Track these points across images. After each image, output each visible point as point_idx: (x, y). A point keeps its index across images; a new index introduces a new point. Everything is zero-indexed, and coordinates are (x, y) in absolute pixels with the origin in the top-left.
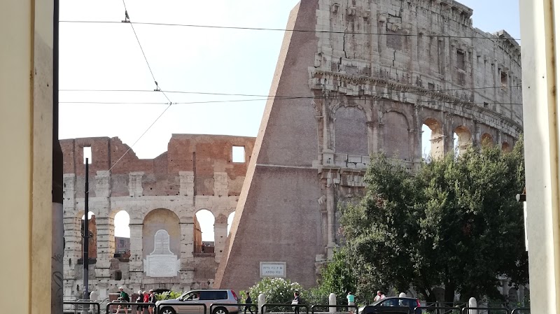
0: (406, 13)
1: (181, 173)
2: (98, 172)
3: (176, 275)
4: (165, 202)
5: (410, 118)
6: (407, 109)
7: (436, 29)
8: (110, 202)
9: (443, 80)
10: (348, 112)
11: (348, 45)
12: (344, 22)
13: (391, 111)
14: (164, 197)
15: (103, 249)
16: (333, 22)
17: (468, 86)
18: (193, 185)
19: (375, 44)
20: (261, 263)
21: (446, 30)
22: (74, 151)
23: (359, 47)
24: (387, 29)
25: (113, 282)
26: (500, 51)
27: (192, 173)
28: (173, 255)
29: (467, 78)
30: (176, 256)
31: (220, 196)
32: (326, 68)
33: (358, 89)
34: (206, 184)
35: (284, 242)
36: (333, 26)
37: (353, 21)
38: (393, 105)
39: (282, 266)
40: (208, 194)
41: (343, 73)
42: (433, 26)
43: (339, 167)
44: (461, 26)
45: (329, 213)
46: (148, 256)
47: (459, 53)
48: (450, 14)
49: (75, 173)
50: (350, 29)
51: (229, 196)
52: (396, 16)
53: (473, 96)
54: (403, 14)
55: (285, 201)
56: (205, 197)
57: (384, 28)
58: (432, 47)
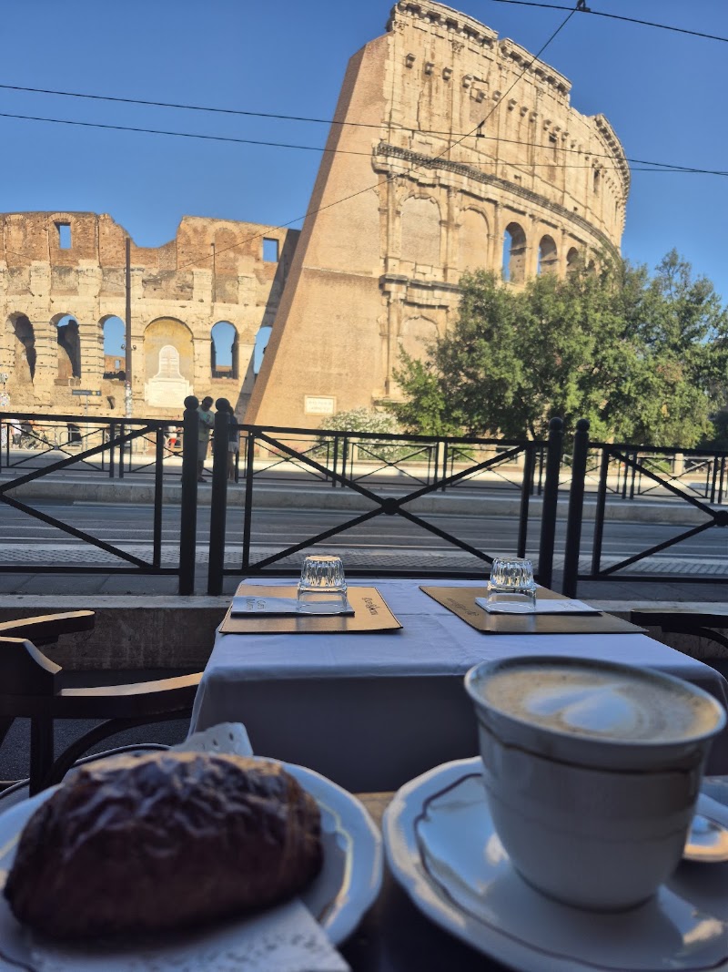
0: (495, 75)
1: (195, 270)
2: (81, 261)
4: (173, 308)
5: (491, 220)
6: (489, 208)
7: (528, 103)
8: (98, 303)
9: (532, 173)
10: (419, 205)
11: (423, 114)
12: (419, 81)
13: (470, 209)
14: (173, 302)
15: (89, 367)
16: (407, 81)
17: (558, 183)
18: (211, 288)
19: (456, 115)
20: (306, 396)
21: (539, 107)
22: (47, 230)
23: (436, 118)
24: (471, 97)
25: (105, 411)
26: (596, 141)
27: (209, 272)
28: (183, 380)
29: (559, 172)
30: (188, 382)
31: (246, 305)
32: (395, 142)
33: (432, 176)
34: (228, 287)
35: (334, 371)
36: (406, 85)
37: (430, 81)
38: (473, 200)
39: (332, 401)
40: (231, 301)
41: (415, 150)
42: (525, 98)
43: (405, 277)
44: (556, 103)
45: (392, 336)
46: (150, 380)
47: (553, 139)
48: (545, 86)
49: (49, 260)
50: (426, 92)
51: (257, 305)
52: (482, 81)
53: (563, 197)
54: (491, 78)
55: (338, 317)
56: (226, 305)
57: (468, 95)
58: (522, 127)
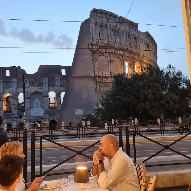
0: (118, 25)
1: (43, 79)
2: (12, 79)
3: (42, 115)
5: (122, 59)
6: (120, 57)
7: (128, 31)
8: (17, 90)
9: (131, 47)
10: (102, 57)
11: (101, 36)
12: (99, 28)
13: (116, 57)
14: (37, 88)
15: (14, 107)
16: (96, 28)
17: (138, 49)
18: (48, 83)
19: (109, 35)
20: (75, 110)
21: (131, 31)
22: (3, 72)
23: (104, 36)
24: (113, 30)
25: (19, 119)
26: (146, 38)
27: (47, 79)
28: (41, 108)
29: (138, 46)
30: (42, 109)
31: (58, 87)
32: (94, 43)
33: (105, 50)
34: (53, 82)
35: (83, 102)
36: (96, 29)
37: (102, 28)
38: (116, 55)
39: (83, 110)
41: (100, 44)
42: (127, 30)
43: (100, 76)
44: (135, 30)
45: (98, 91)
46: (32, 109)
47: (135, 38)
48: (131, 26)
49: (3, 79)
50: (101, 30)
51: (61, 86)
52: (115, 26)
53: (140, 52)
54: (117, 26)
55: (83, 88)
56: (52, 87)
57: (112, 30)
58: (127, 36)
